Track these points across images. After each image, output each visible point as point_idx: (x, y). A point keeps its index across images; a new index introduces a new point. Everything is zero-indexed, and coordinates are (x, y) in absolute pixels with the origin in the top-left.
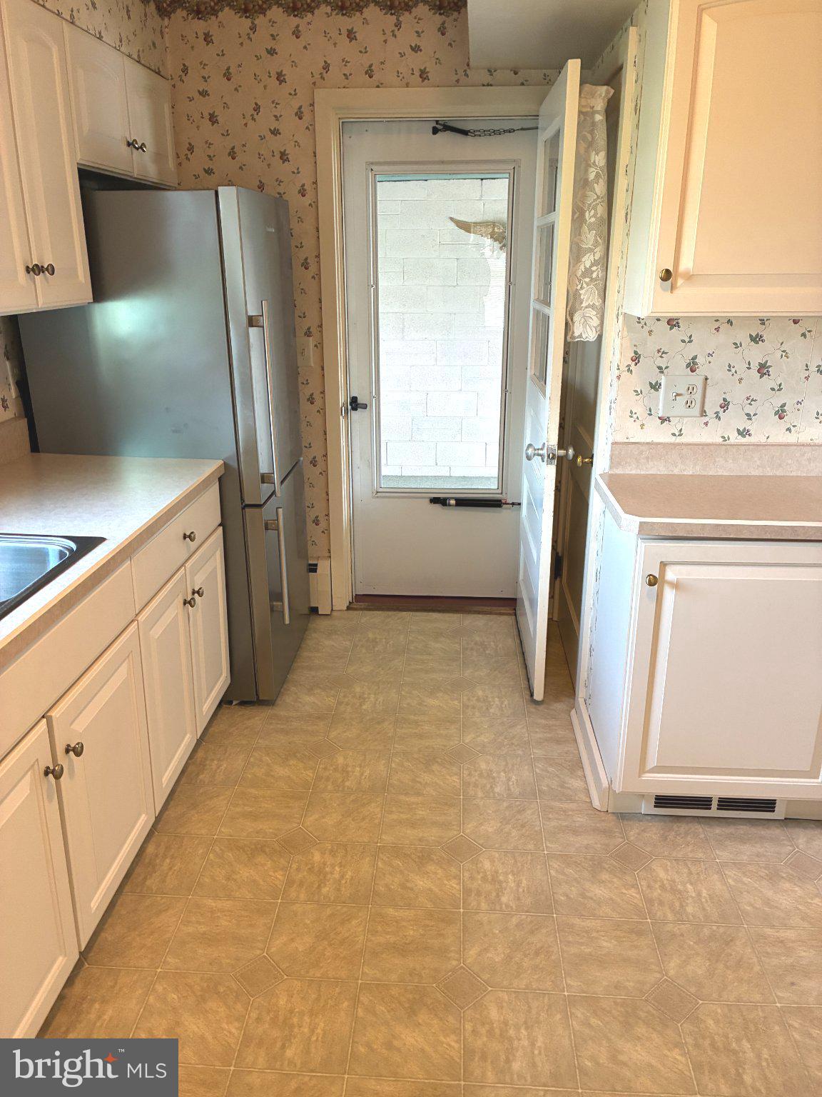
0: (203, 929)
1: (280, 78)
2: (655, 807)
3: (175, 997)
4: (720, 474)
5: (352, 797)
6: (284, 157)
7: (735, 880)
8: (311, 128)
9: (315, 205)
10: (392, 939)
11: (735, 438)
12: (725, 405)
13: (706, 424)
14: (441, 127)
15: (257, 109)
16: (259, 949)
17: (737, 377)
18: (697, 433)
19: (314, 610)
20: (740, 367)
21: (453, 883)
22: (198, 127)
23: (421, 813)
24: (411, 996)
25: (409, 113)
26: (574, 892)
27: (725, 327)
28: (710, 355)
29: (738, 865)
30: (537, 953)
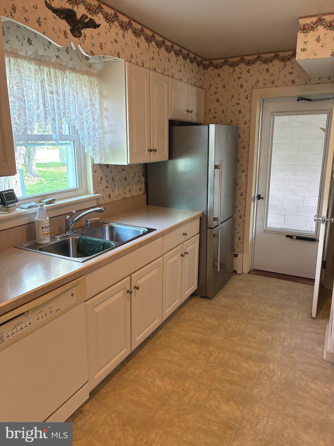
0: (169, 358)
1: (241, 86)
3: (156, 374)
5: (229, 333)
6: (240, 112)
8: (250, 102)
9: (249, 127)
10: (229, 379)
14: (300, 99)
15: (233, 97)
16: (184, 369)
19: (235, 272)
21: (257, 368)
22: (213, 104)
23: (253, 344)
24: (229, 396)
25: (288, 95)
26: (303, 384)
30: (280, 398)
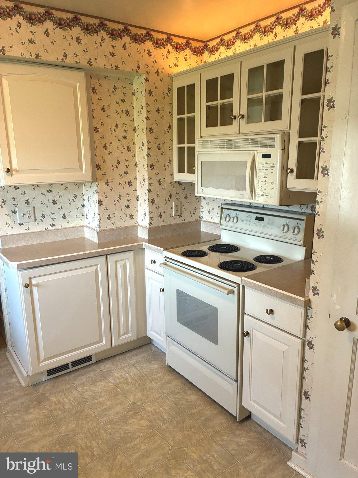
2: (48, 376)
4: (47, 242)
7: (82, 390)
11: (50, 228)
12: (43, 216)
13: (38, 224)
17: (45, 205)
18: (35, 228)
20: (46, 202)
27: (37, 188)
28: (33, 198)
29: (82, 384)
